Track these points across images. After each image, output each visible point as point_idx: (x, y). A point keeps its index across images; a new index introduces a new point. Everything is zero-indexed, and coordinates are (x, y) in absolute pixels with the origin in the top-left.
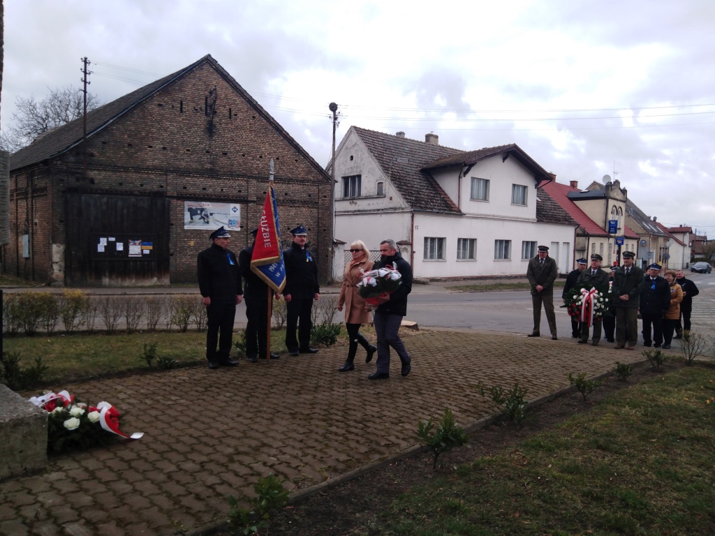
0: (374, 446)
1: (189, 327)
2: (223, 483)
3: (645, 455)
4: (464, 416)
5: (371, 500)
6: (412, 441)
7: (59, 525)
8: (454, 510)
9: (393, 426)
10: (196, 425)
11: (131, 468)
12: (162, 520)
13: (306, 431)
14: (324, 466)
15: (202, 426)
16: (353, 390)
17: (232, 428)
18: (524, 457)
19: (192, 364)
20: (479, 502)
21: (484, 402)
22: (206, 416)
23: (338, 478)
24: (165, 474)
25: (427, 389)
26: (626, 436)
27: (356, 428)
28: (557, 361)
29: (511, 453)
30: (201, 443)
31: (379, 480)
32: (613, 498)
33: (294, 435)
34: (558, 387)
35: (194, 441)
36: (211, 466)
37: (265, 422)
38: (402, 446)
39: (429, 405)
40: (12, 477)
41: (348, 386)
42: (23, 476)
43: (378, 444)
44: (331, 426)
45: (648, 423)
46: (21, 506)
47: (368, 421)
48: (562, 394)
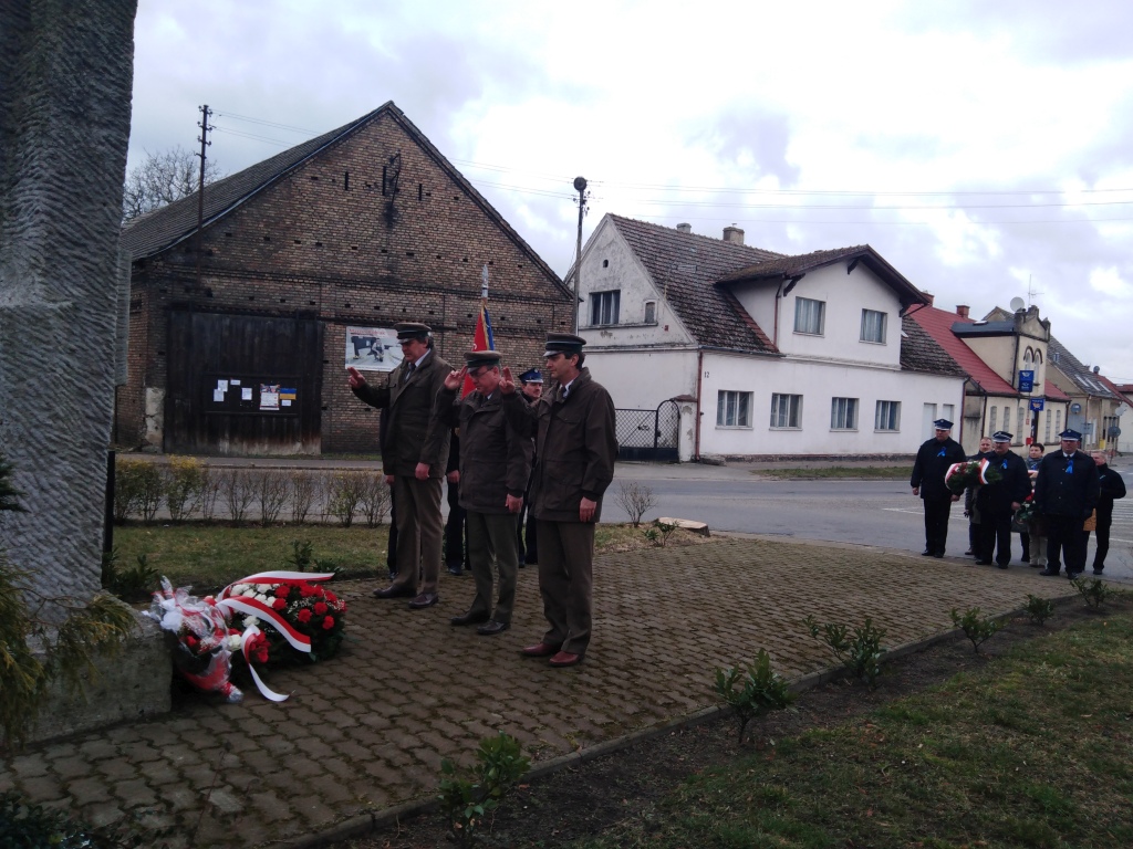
0: (647, 705)
1: (354, 520)
2: (425, 746)
3: (1072, 737)
4: (784, 667)
5: (645, 782)
6: (705, 700)
7: (197, 791)
8: (773, 801)
9: (675, 678)
10: (378, 662)
11: (289, 719)
12: (341, 793)
13: (543, 678)
14: (572, 730)
15: (388, 665)
16: (611, 622)
17: (433, 670)
18: (879, 731)
19: (365, 575)
20: (811, 792)
21: (816, 648)
22: (392, 650)
23: (594, 748)
24: (340, 729)
25: (727, 625)
26: (1041, 707)
27: (619, 677)
28: (932, 591)
29: (859, 725)
30: (387, 688)
31: (655, 754)
32: (1019, 797)
33: (525, 683)
34: (934, 630)
35: (378, 685)
36: (405, 722)
37: (480, 662)
38: (689, 707)
39: (729, 648)
40: (124, 722)
41: (604, 615)
42: (139, 721)
43: (653, 702)
44: (580, 673)
45: (1078, 690)
46: (140, 762)
47: (637, 668)
48: (940, 641)
